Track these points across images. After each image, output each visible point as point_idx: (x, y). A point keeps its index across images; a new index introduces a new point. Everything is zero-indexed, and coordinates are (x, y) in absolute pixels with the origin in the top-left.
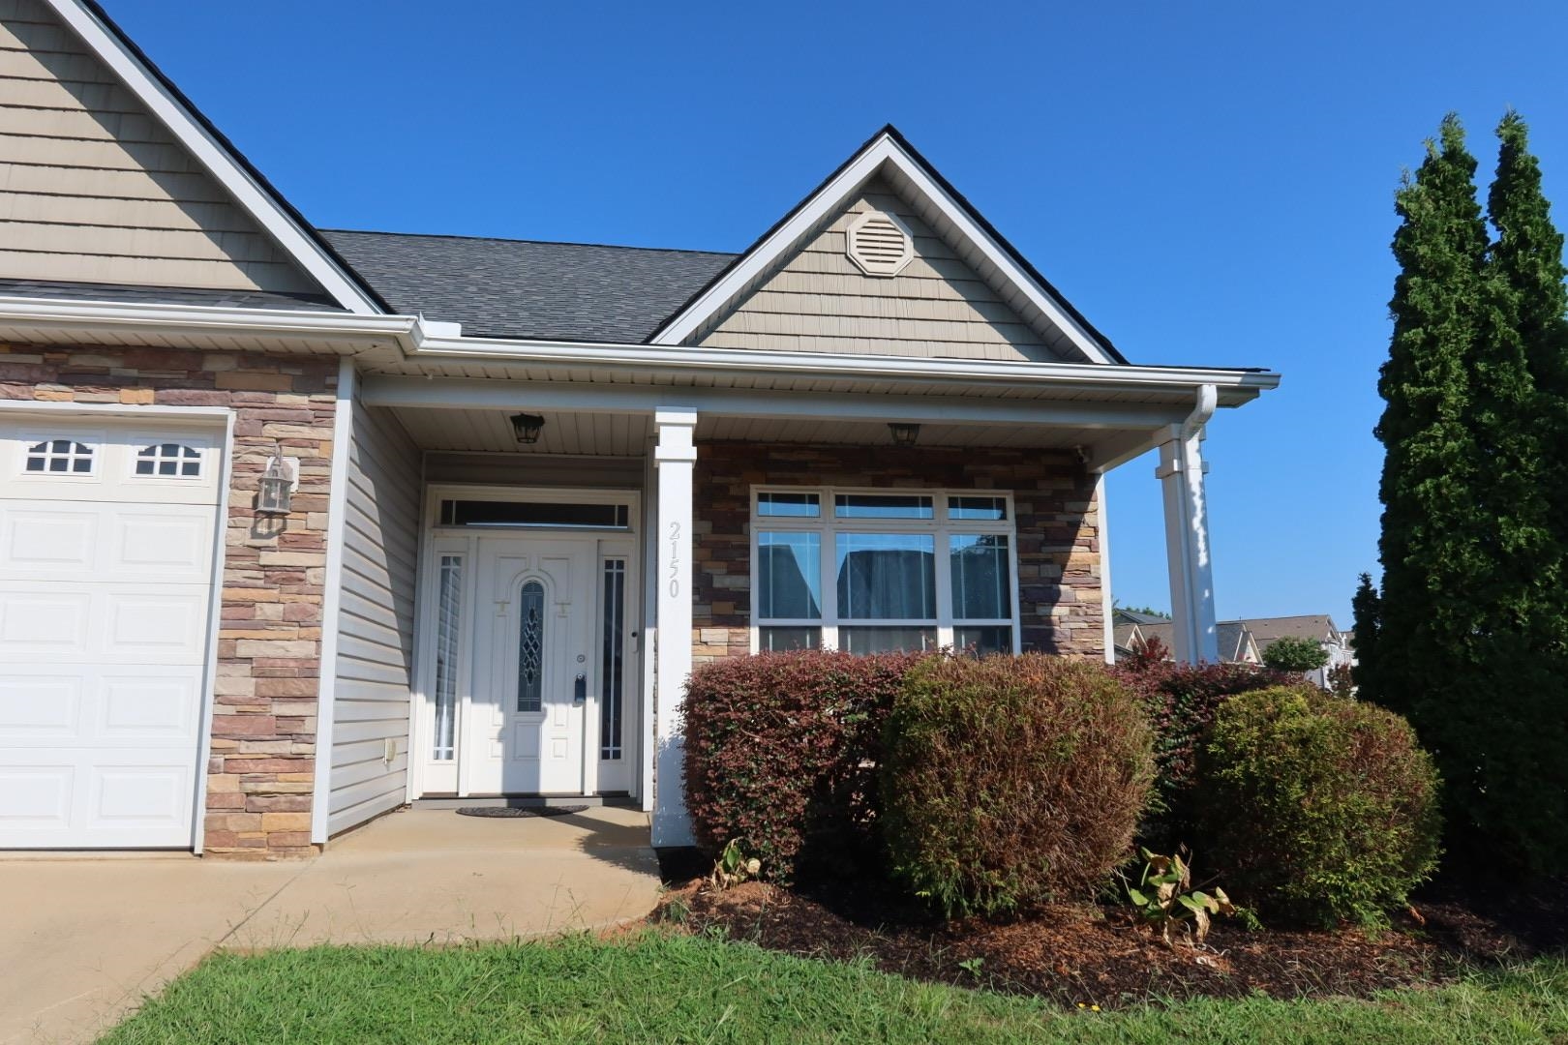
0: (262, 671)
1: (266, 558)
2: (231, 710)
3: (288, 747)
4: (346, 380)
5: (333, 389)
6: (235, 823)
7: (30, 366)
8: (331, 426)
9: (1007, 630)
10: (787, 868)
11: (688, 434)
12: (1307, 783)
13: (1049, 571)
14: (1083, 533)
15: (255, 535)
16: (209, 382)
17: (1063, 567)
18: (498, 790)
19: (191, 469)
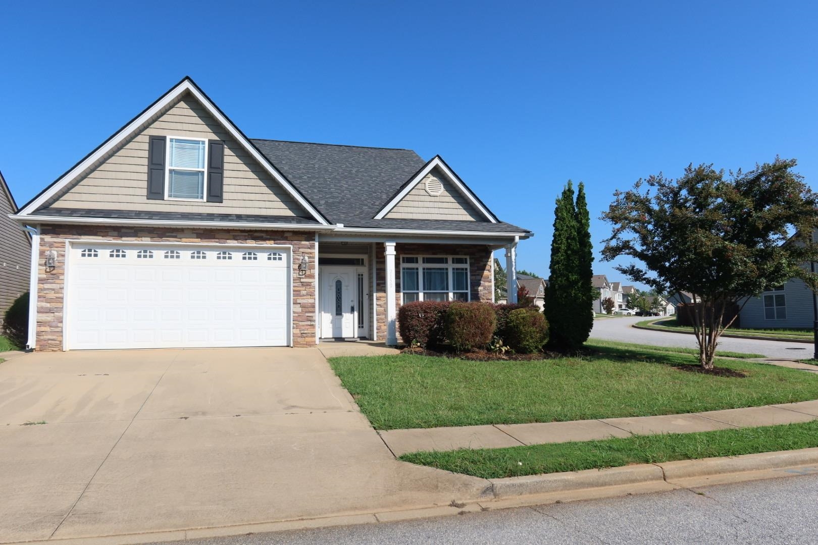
0: (303, 306)
1: (302, 280)
2: (296, 315)
3: (309, 323)
4: (317, 238)
5: (314, 240)
6: (299, 340)
7: (245, 236)
8: (314, 249)
9: (467, 293)
10: (425, 345)
11: (393, 248)
12: (523, 326)
13: (478, 277)
14: (487, 267)
15: (299, 275)
16: (286, 239)
17: (482, 277)
18: (331, 337)
19: (280, 259)
